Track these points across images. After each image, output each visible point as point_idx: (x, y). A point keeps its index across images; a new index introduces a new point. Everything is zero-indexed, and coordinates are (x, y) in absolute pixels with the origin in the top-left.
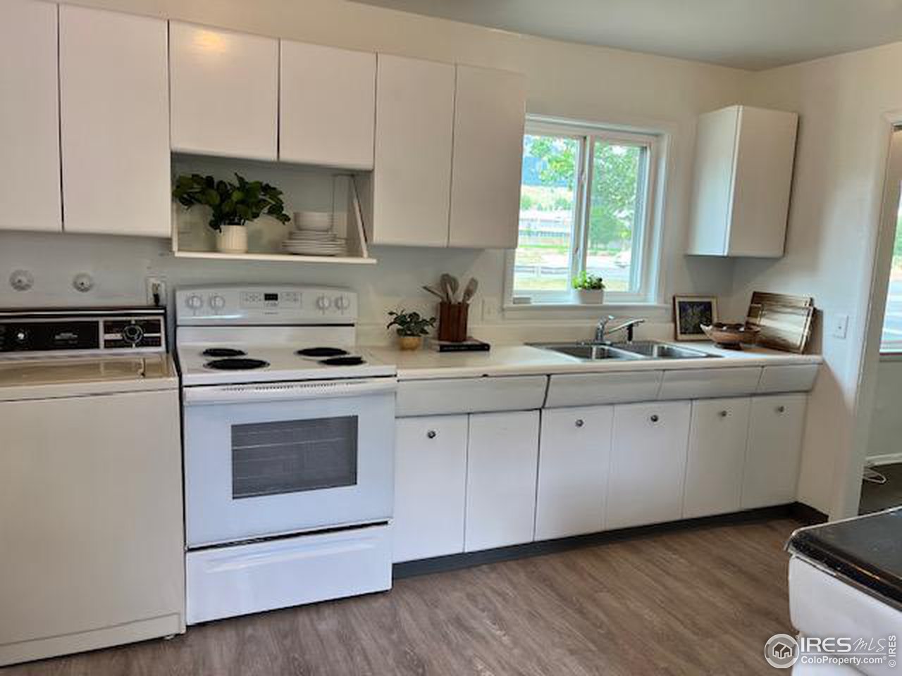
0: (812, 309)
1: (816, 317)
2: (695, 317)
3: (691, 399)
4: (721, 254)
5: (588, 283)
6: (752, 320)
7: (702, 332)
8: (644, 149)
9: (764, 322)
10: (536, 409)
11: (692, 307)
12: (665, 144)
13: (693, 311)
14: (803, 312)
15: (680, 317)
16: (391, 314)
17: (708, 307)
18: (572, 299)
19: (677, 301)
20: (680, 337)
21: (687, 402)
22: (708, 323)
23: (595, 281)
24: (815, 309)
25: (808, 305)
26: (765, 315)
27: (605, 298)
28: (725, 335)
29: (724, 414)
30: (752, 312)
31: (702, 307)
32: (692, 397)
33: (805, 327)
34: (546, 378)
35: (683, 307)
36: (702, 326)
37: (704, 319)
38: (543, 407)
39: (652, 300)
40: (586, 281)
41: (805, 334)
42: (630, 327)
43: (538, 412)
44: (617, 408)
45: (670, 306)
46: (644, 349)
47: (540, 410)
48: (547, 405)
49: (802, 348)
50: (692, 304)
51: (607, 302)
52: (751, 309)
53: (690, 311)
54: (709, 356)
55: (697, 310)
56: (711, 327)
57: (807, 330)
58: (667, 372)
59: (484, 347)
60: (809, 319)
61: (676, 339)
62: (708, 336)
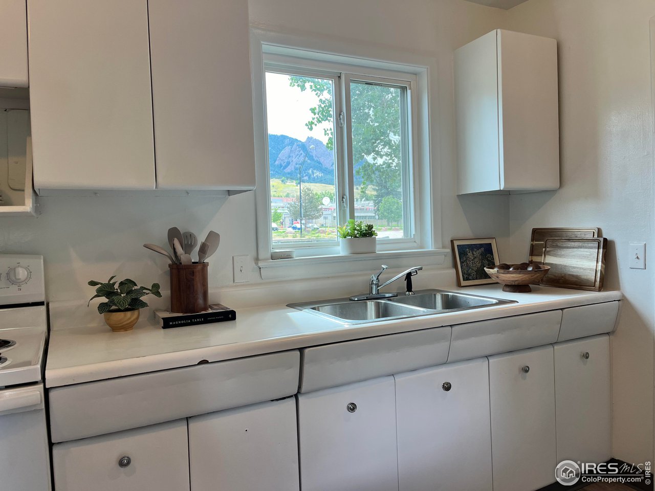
0: (602, 240)
1: (607, 248)
2: (476, 260)
3: (487, 357)
4: (497, 189)
5: (357, 230)
6: (536, 259)
7: (487, 276)
8: (404, 89)
9: (550, 260)
10: (292, 396)
11: (472, 250)
12: (425, 83)
13: (473, 253)
14: (591, 245)
15: (462, 263)
16: (93, 283)
17: (488, 249)
18: (341, 249)
19: (456, 243)
20: (463, 283)
21: (481, 360)
22: (492, 266)
23: (364, 227)
24: (605, 240)
25: (596, 236)
26: (549, 251)
27: (378, 247)
28: (512, 277)
29: (526, 370)
30: (533, 251)
31: (483, 249)
32: (487, 353)
33: (597, 262)
34: (298, 353)
35: (463, 250)
36: (485, 268)
37: (486, 262)
38: (299, 392)
39: (430, 245)
40: (355, 229)
41: (599, 268)
42: (409, 276)
43: (293, 400)
44: (400, 379)
45: (449, 250)
46: (425, 299)
47: (296, 396)
48: (303, 389)
49: (598, 284)
50: (472, 247)
51: (380, 250)
52: (532, 247)
53: (470, 255)
54: (501, 302)
55: (477, 253)
56: (496, 270)
57: (600, 263)
58: (455, 328)
59: (229, 316)
60: (601, 251)
61: (459, 285)
62: (494, 280)
